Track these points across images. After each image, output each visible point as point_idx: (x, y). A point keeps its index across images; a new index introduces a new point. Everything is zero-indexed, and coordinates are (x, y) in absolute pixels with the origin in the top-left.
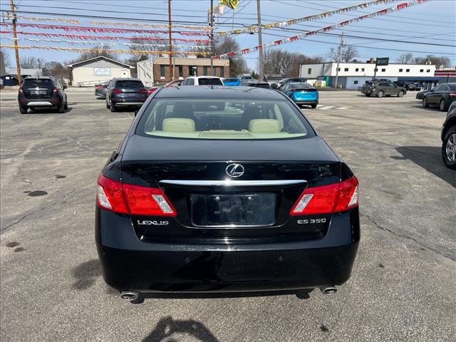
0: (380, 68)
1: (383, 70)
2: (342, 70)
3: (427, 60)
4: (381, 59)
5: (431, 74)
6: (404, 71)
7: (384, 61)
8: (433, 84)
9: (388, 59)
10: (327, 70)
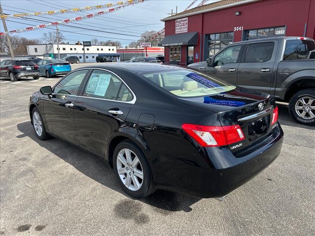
0: (86, 48)
1: (88, 49)
2: (61, 49)
3: (109, 43)
4: (85, 42)
5: (115, 52)
6: (100, 49)
7: (88, 44)
8: (117, 58)
9: (90, 42)
10: (50, 49)
